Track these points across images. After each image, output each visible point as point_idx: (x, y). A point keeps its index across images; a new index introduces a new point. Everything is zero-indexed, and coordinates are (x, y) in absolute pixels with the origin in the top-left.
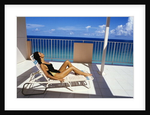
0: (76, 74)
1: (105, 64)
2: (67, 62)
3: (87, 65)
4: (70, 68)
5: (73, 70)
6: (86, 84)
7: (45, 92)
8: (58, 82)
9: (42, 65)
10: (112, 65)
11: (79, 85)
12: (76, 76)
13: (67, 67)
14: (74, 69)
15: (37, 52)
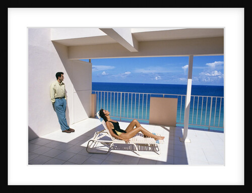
0: (145, 136)
1: (189, 128)
2: (135, 121)
3: (168, 128)
4: (138, 129)
5: (141, 131)
6: (157, 150)
7: (109, 153)
8: (123, 142)
9: (108, 122)
10: (209, 130)
11: (149, 151)
12: (145, 138)
13: (135, 127)
14: (143, 130)
15: (102, 110)
